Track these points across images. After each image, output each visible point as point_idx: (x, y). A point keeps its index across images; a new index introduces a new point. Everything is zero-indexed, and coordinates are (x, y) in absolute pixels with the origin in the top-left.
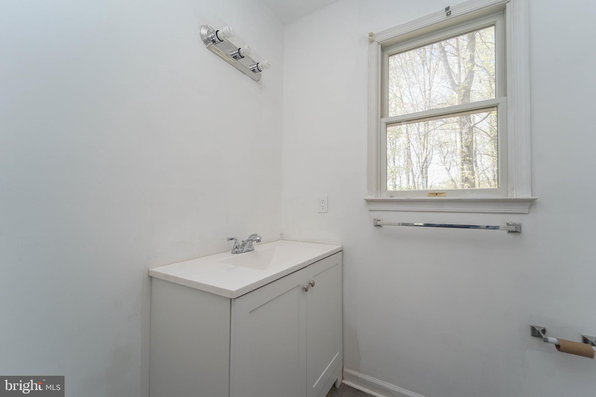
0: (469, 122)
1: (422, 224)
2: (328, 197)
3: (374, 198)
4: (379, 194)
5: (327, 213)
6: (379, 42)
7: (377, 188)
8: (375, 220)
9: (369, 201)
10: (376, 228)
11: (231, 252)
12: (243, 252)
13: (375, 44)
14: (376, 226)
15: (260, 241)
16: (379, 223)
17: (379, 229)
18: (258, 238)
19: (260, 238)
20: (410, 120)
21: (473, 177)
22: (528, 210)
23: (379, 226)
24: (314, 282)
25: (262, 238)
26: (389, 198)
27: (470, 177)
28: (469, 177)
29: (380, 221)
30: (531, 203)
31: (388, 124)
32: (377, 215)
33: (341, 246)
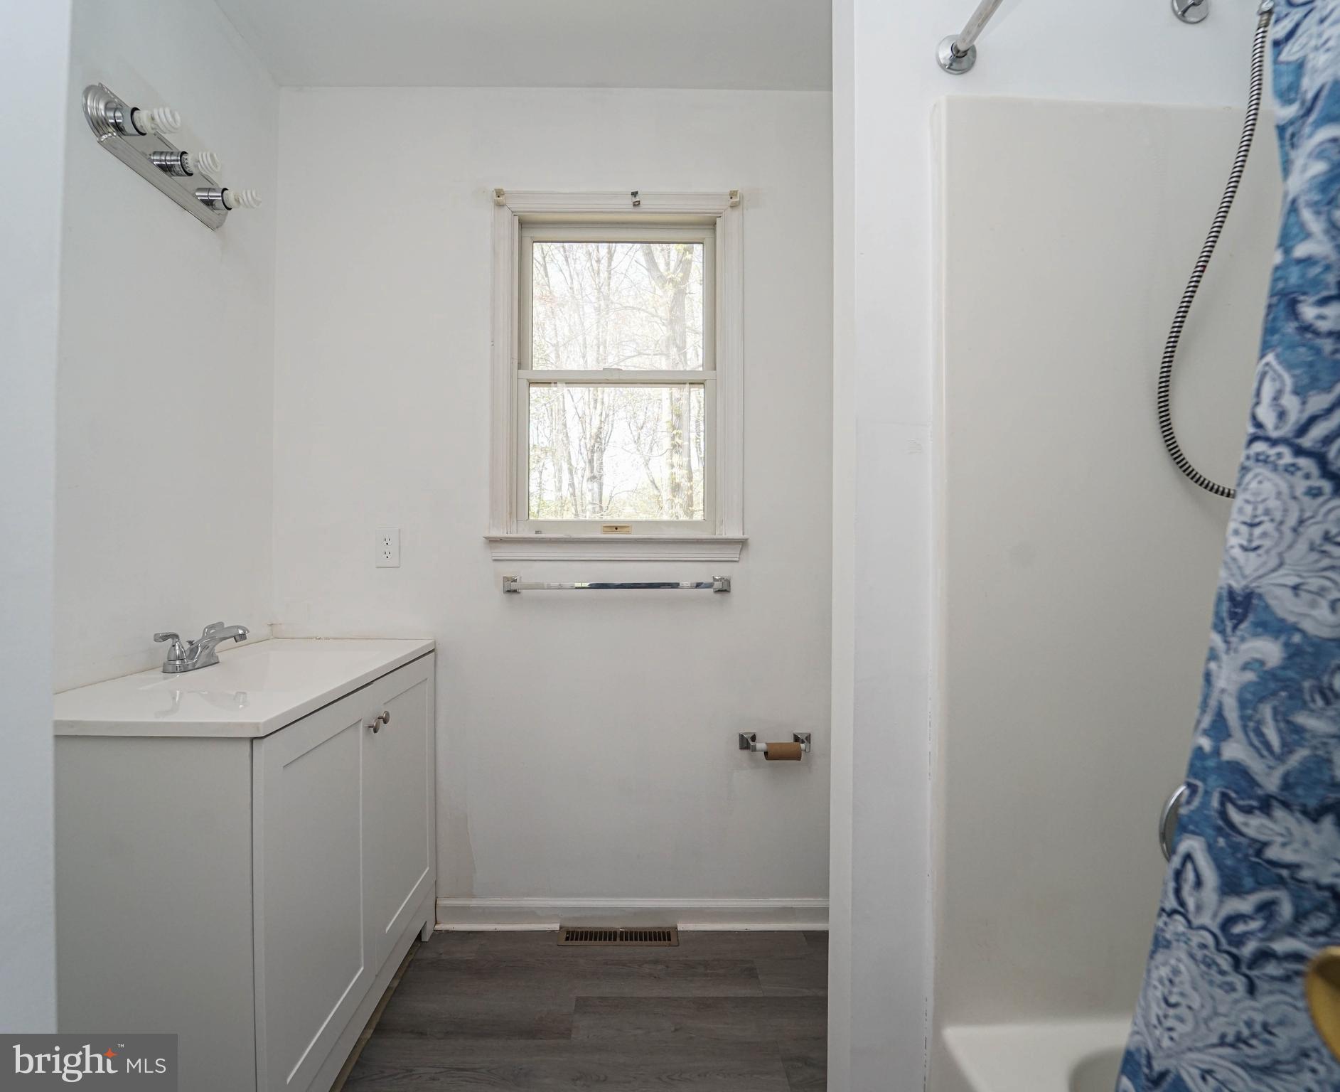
0: (683, 360)
1: (586, 585)
2: (400, 530)
3: (506, 535)
4: (514, 527)
5: (399, 567)
6: (515, 212)
7: (511, 514)
8: (506, 579)
9: (493, 541)
10: (508, 595)
11: (161, 669)
12: (196, 667)
13: (505, 214)
14: (508, 591)
15: (246, 638)
16: (514, 586)
17: (515, 596)
18: (241, 632)
19: (245, 629)
20: (573, 380)
21: (689, 485)
22: (738, 556)
23: (515, 591)
24: (387, 714)
25: (249, 629)
26: (533, 535)
27: (685, 483)
28: (682, 484)
29: (515, 581)
30: (742, 543)
31: (532, 383)
32: (509, 570)
33: (431, 641)
